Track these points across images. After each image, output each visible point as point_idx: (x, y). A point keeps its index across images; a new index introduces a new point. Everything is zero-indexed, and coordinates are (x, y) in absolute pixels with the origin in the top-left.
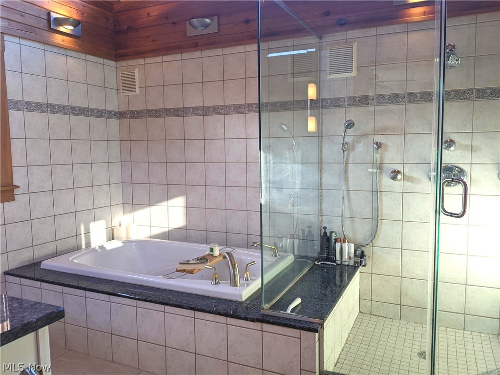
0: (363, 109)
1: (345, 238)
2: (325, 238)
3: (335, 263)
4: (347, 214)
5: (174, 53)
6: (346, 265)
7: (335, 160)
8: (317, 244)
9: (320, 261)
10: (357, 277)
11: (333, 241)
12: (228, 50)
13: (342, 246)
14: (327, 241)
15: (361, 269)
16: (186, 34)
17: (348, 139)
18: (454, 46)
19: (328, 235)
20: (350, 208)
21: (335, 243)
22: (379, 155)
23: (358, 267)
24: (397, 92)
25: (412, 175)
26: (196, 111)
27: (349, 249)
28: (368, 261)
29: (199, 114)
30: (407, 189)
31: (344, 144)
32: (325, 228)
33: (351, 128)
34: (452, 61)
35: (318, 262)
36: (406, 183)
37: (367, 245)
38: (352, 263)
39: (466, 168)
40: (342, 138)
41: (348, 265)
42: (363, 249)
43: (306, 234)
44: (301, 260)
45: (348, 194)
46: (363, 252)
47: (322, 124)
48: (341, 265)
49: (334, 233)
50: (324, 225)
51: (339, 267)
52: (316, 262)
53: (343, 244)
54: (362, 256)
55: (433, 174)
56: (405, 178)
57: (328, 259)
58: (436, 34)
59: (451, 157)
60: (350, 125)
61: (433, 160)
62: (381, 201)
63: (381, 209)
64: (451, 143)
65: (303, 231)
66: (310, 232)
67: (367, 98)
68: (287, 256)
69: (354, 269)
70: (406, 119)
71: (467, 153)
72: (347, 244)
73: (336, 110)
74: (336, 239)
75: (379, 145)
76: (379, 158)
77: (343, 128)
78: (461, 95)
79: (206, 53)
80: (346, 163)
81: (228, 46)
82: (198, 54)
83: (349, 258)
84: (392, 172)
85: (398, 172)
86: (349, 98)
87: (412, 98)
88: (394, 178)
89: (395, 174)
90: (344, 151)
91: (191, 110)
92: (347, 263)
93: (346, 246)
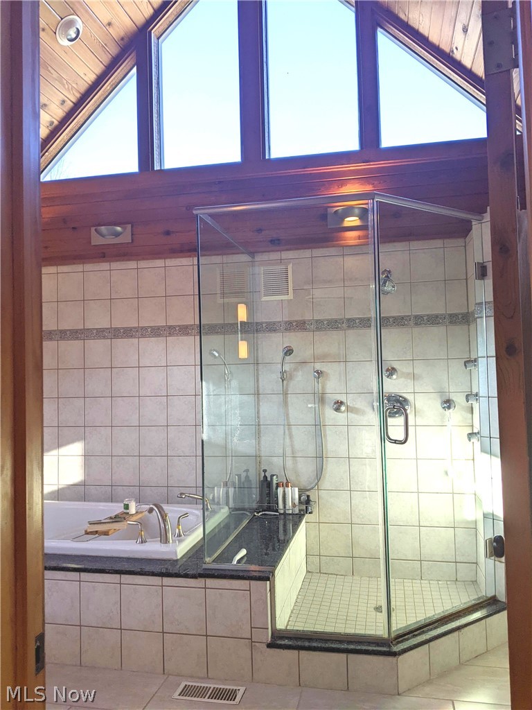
0: (300, 334)
1: (287, 482)
2: (265, 484)
3: (277, 512)
4: (289, 452)
5: (74, 264)
6: (290, 514)
7: (274, 391)
8: (255, 492)
9: (260, 512)
10: (303, 527)
11: (275, 485)
12: (143, 264)
13: (284, 491)
14: (268, 487)
15: (307, 517)
16: (90, 243)
17: (286, 367)
18: (389, 272)
19: (269, 479)
20: (292, 446)
21: (277, 489)
22: (320, 385)
23: (304, 515)
24: (335, 317)
25: (356, 406)
26: (100, 333)
27: (293, 494)
28: (314, 508)
29: (104, 337)
30: (352, 422)
31: (282, 373)
32: (265, 471)
33: (290, 355)
34: (388, 288)
35: (258, 513)
36: (351, 415)
37: (312, 488)
38: (297, 511)
39: (410, 397)
40: (280, 366)
41: (292, 514)
42: (308, 493)
43: (243, 479)
44: (237, 513)
45: (289, 429)
46: (308, 496)
47: (257, 350)
48: (285, 514)
49: (275, 477)
50: (263, 468)
51: (282, 517)
52: (255, 514)
53: (286, 489)
54: (308, 501)
55: (376, 404)
56: (349, 409)
57: (269, 509)
58: (370, 258)
59: (393, 386)
60: (289, 352)
61: (375, 389)
62: (325, 436)
63: (326, 446)
64: (392, 371)
65: (239, 476)
66: (247, 477)
67: (304, 322)
68: (220, 509)
69: (300, 517)
70: (347, 346)
71: (409, 381)
72: (290, 488)
73: (273, 335)
74: (277, 484)
75: (319, 373)
76: (320, 388)
77: (282, 354)
78: (399, 321)
79: (115, 265)
80: (285, 394)
81: (144, 259)
82: (105, 266)
83: (294, 505)
84: (335, 403)
85: (342, 403)
86: (286, 322)
87: (351, 323)
88: (337, 410)
89: (338, 405)
90: (283, 381)
91: (95, 331)
92: (290, 512)
93: (289, 490)
